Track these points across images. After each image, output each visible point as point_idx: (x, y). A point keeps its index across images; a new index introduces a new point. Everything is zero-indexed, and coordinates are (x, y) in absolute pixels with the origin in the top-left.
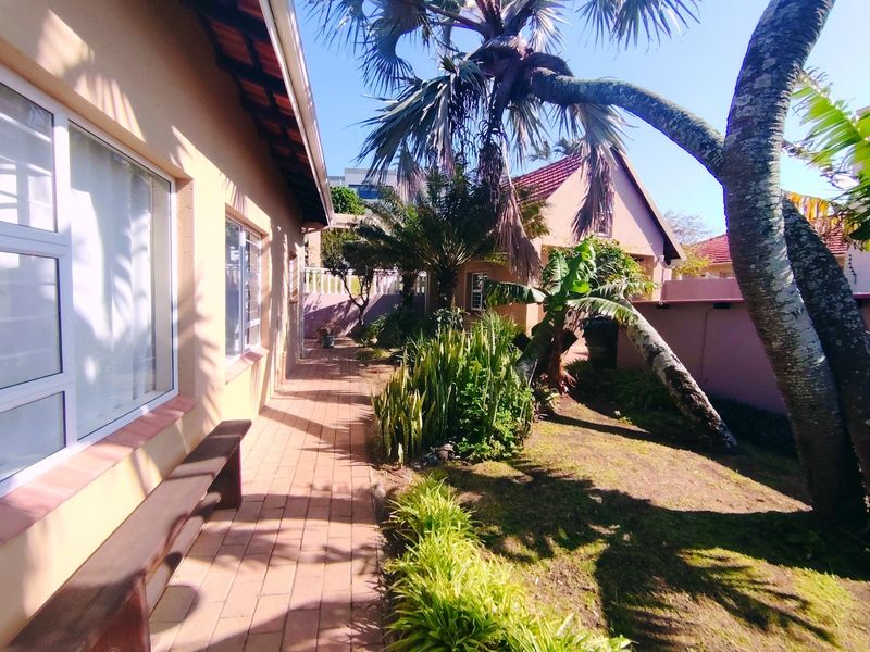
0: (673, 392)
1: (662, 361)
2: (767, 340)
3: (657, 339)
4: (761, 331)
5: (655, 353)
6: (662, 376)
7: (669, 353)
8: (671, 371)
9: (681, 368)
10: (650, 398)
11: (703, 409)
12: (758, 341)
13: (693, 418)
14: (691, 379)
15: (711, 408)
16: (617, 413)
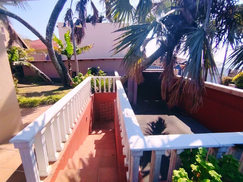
0: (43, 77)
1: (39, 72)
2: (56, 67)
3: (37, 69)
4: (55, 66)
5: (37, 71)
6: (40, 75)
7: (40, 71)
8: (41, 74)
9: (43, 73)
10: (37, 80)
11: (48, 79)
12: (55, 67)
13: (47, 80)
14: (45, 75)
15: (49, 79)
16: (32, 84)
